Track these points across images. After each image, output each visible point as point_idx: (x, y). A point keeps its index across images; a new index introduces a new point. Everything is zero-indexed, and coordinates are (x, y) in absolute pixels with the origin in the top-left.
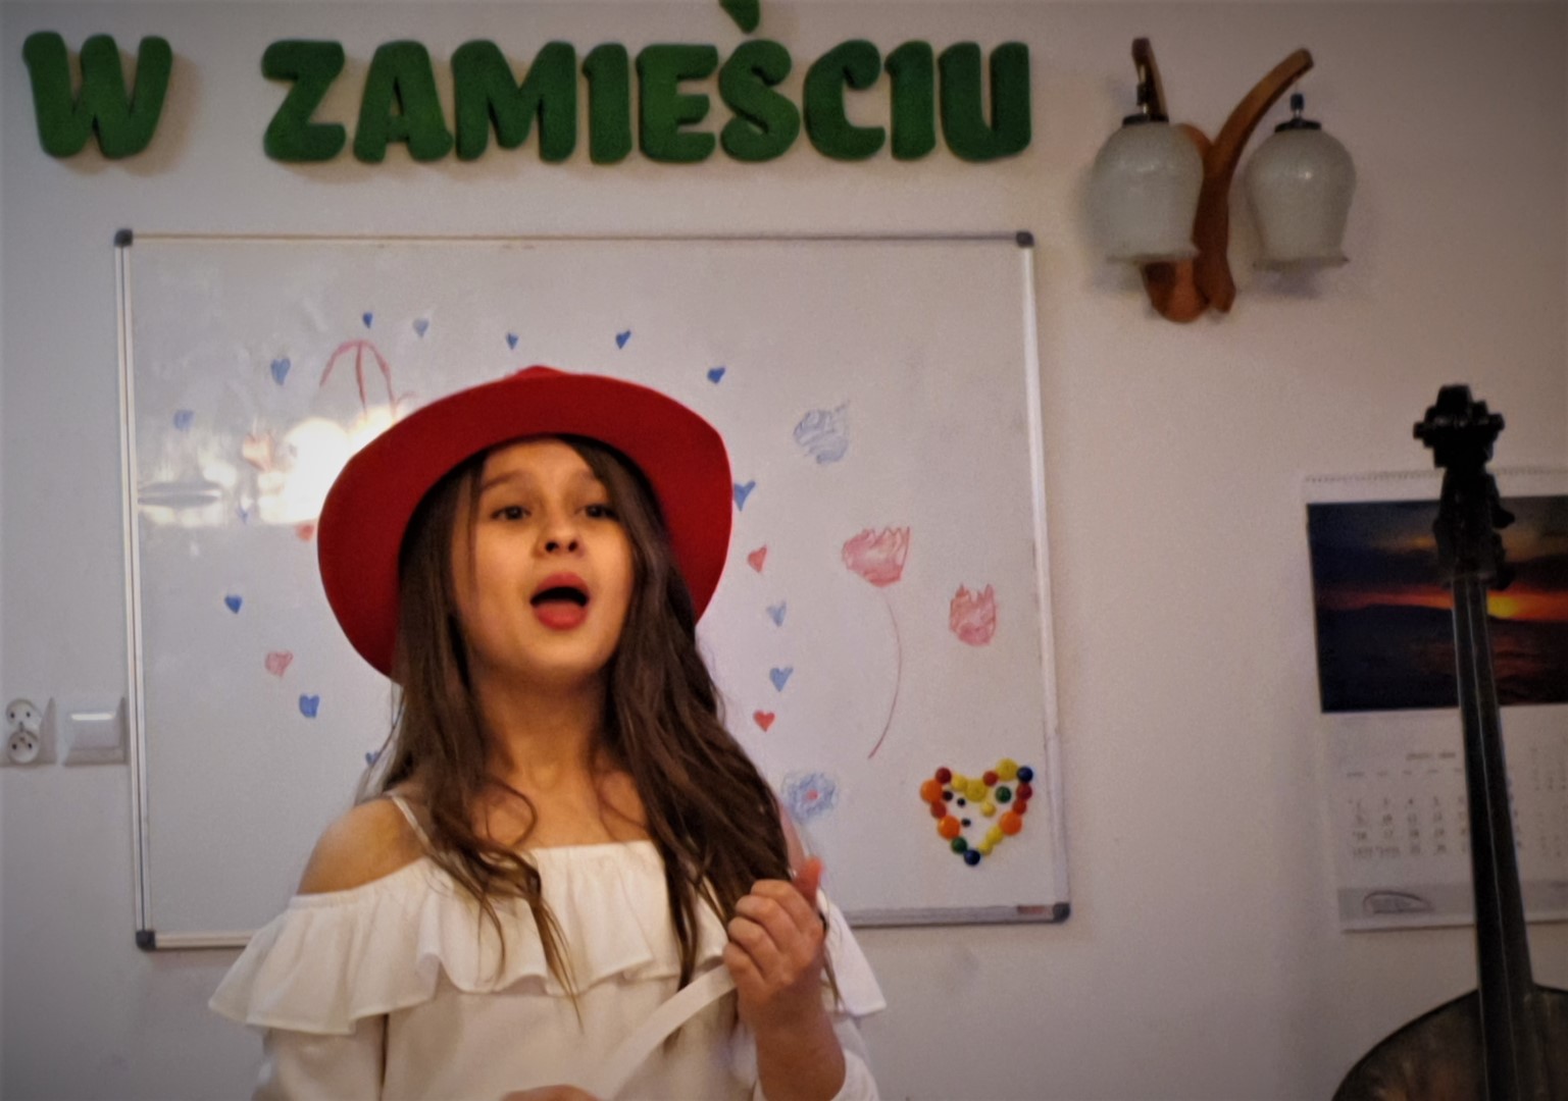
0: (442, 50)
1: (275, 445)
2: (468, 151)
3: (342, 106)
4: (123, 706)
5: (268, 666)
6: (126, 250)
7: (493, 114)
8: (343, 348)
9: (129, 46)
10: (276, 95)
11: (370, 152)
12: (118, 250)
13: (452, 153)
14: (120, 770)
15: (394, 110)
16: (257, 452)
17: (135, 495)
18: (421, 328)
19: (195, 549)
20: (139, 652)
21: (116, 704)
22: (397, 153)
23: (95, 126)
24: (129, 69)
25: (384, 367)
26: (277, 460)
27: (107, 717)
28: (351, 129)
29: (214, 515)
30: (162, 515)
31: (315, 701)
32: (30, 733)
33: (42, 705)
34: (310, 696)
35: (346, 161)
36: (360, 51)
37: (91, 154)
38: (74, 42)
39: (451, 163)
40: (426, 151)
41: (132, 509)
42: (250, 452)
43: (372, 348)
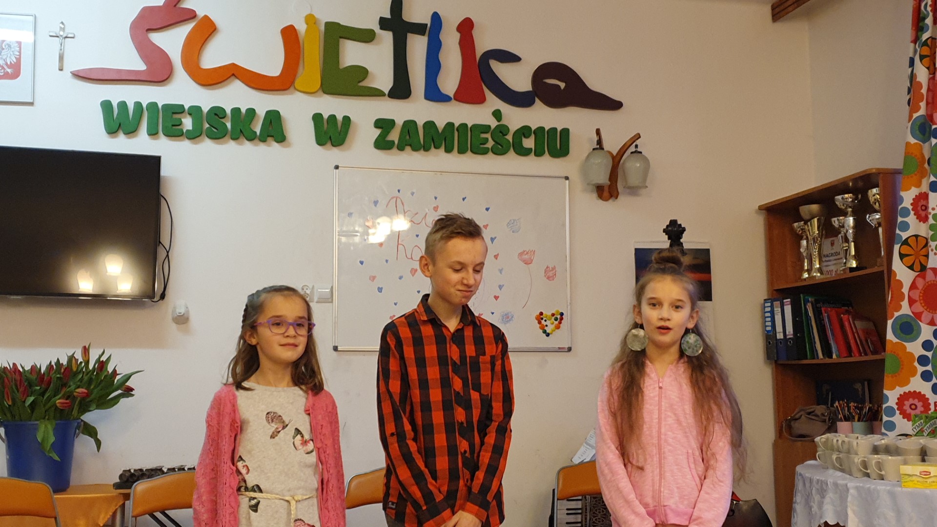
0: (420, 123)
1: (373, 223)
2: (426, 149)
3: (394, 136)
4: (332, 287)
5: (370, 279)
6: (337, 170)
7: (433, 140)
8: (393, 198)
9: (340, 118)
10: (378, 132)
11: (401, 148)
12: (335, 170)
13: (422, 149)
14: (331, 304)
15: (408, 137)
16: (369, 224)
17: (337, 234)
18: (413, 194)
19: (352, 248)
20: (337, 275)
21: (330, 287)
22: (408, 148)
23: (330, 137)
24: (339, 124)
25: (403, 204)
26: (374, 226)
27: (329, 290)
28: (396, 142)
29: (357, 239)
30: (343, 239)
31: (382, 288)
32: (308, 294)
33: (311, 287)
34: (380, 287)
35: (395, 150)
36: (399, 122)
37: (329, 145)
38: (326, 116)
39: (422, 152)
40: (415, 149)
41: (336, 237)
42: (367, 224)
43: (400, 198)
